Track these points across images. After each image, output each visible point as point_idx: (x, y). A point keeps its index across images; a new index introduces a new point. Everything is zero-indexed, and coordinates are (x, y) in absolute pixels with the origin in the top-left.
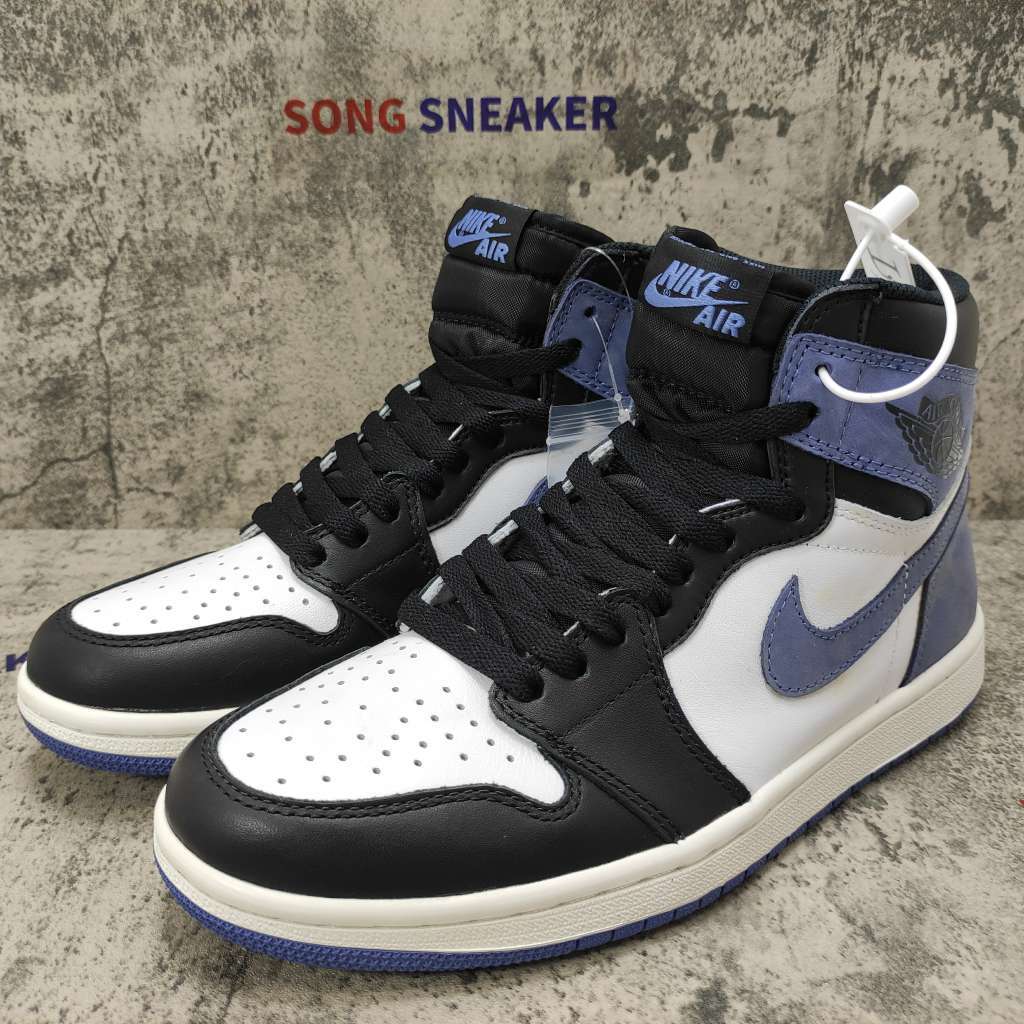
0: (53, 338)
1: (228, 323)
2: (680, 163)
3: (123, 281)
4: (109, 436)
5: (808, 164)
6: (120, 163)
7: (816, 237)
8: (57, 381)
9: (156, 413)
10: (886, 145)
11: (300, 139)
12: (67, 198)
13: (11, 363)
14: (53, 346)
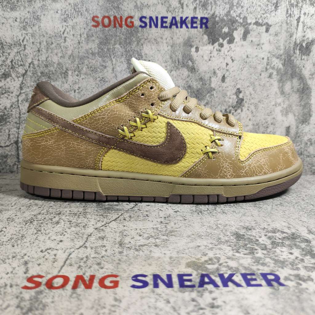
0: (1, 99)
2: (231, 41)
3: (29, 79)
4: (18, 138)
5: (276, 42)
6: (32, 36)
7: (280, 69)
8: (1, 115)
10: (304, 37)
11: (97, 29)
14: (1, 102)
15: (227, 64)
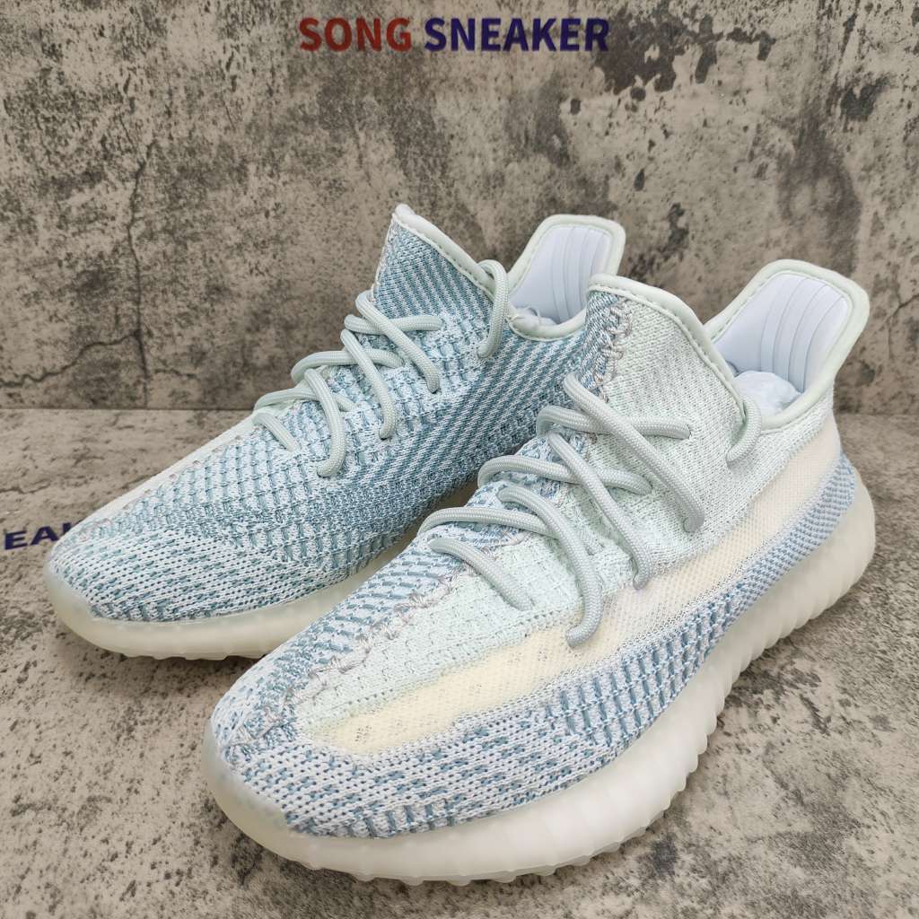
0: (88, 235)
1: (246, 224)
2: (665, 84)
3: (151, 184)
4: (139, 323)
5: (784, 86)
6: (148, 75)
7: (788, 155)
8: (93, 273)
9: (180, 303)
10: (859, 70)
11: (314, 56)
12: (100, 107)
13: (51, 257)
14: (89, 242)
15: (652, 144)
